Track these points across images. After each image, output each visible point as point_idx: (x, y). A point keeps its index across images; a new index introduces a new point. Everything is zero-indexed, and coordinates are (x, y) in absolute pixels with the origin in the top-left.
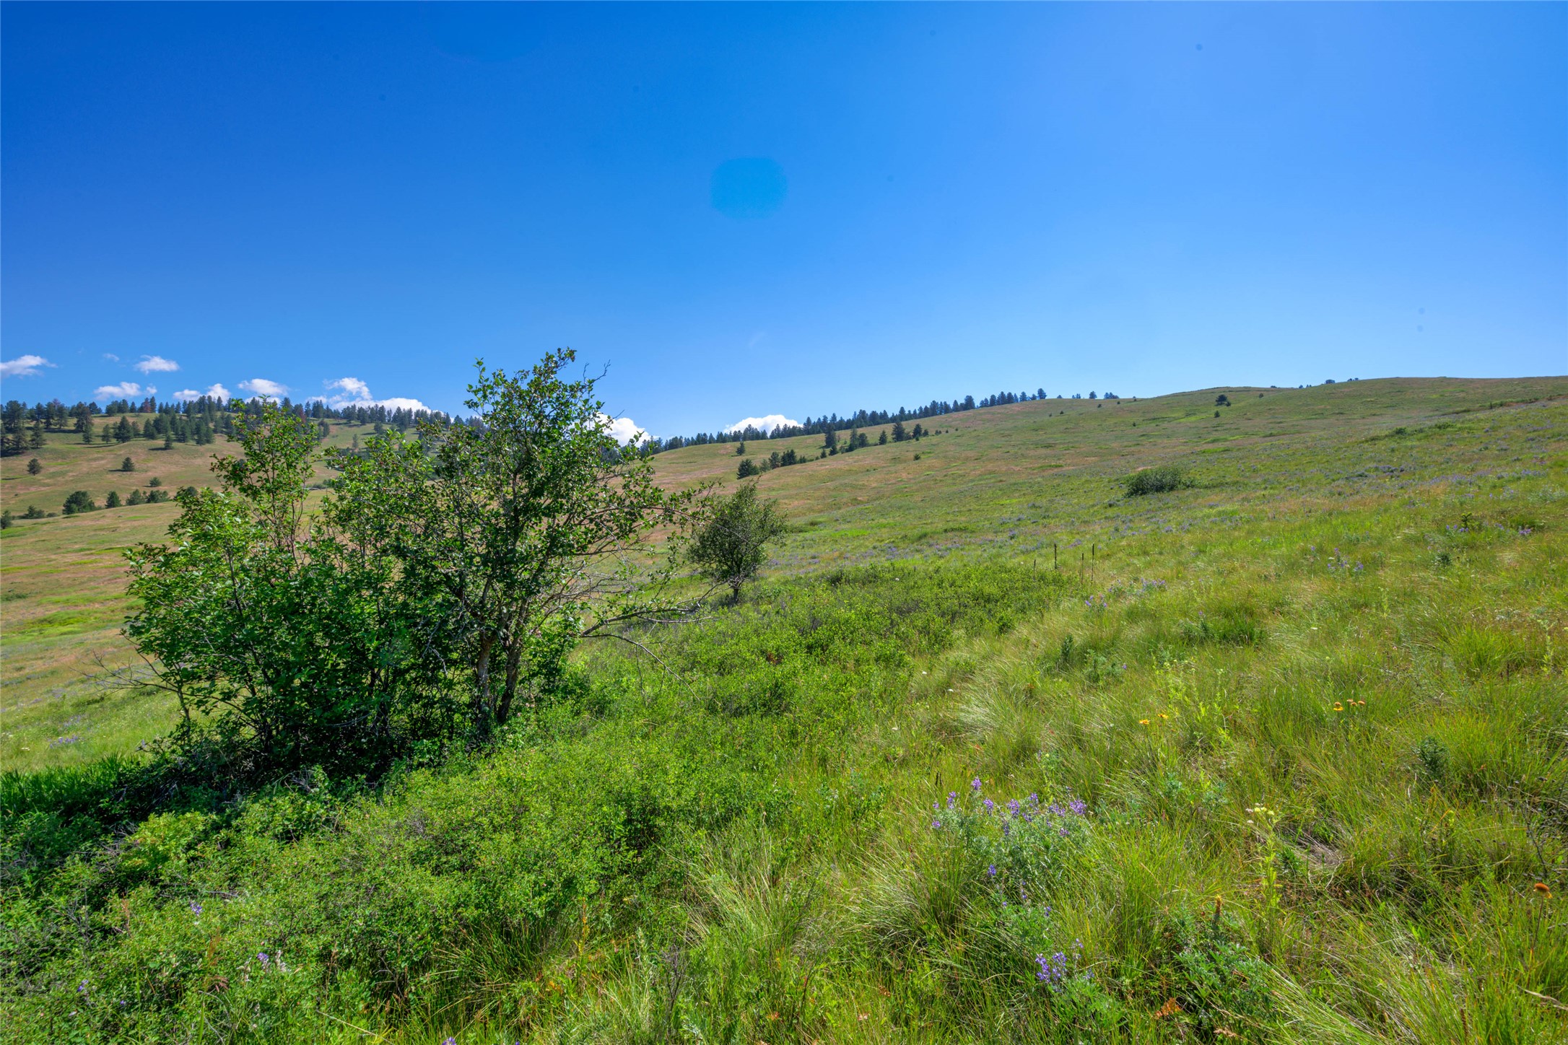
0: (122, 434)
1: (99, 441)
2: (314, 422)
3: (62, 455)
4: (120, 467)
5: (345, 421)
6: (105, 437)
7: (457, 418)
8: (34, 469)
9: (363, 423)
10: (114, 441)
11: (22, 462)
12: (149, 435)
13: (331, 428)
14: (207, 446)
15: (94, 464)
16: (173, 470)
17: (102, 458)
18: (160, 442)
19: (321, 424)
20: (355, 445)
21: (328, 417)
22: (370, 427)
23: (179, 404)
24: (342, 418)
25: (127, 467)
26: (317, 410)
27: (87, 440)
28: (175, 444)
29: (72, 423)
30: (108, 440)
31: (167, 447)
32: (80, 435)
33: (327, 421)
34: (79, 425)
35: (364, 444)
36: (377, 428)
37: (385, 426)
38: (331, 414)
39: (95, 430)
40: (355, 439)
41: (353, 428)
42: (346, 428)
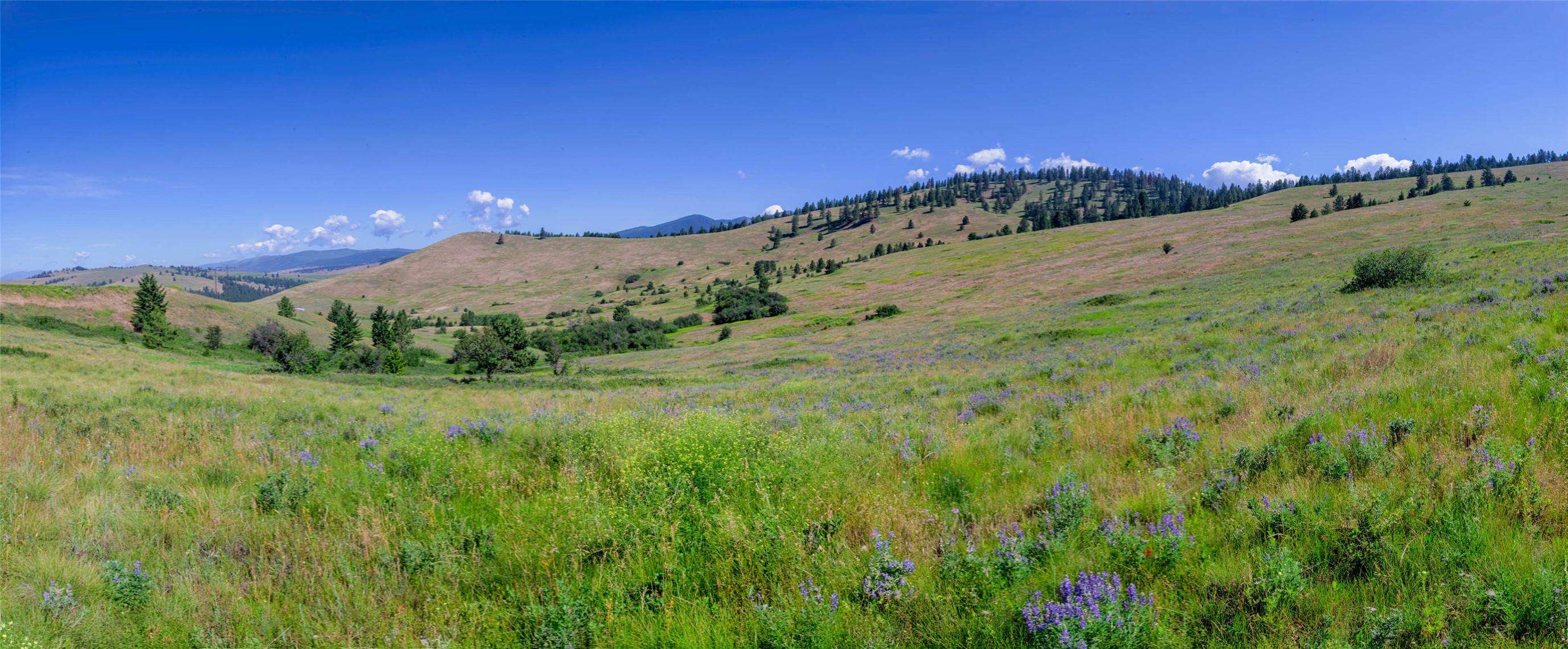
0: (913, 204)
1: (902, 210)
2: (1018, 183)
3: (886, 220)
4: (907, 226)
5: (1037, 181)
6: (905, 207)
8: (873, 230)
9: (1049, 180)
10: (908, 209)
11: (867, 227)
12: (925, 204)
13: (1029, 188)
14: (952, 208)
15: (898, 225)
16: (929, 226)
17: (901, 221)
18: (928, 208)
19: (1022, 185)
20: (1041, 199)
21: (1027, 178)
22: (1053, 184)
23: (945, 180)
25: (911, 226)
26: (1022, 175)
27: (898, 209)
28: (935, 209)
29: (893, 199)
31: (931, 211)
32: (895, 207)
33: (1026, 182)
34: (896, 201)
35: (1046, 198)
36: (1057, 184)
37: (1063, 183)
38: (1030, 176)
39: (902, 203)
40: (1041, 194)
41: (1043, 186)
42: (1037, 186)
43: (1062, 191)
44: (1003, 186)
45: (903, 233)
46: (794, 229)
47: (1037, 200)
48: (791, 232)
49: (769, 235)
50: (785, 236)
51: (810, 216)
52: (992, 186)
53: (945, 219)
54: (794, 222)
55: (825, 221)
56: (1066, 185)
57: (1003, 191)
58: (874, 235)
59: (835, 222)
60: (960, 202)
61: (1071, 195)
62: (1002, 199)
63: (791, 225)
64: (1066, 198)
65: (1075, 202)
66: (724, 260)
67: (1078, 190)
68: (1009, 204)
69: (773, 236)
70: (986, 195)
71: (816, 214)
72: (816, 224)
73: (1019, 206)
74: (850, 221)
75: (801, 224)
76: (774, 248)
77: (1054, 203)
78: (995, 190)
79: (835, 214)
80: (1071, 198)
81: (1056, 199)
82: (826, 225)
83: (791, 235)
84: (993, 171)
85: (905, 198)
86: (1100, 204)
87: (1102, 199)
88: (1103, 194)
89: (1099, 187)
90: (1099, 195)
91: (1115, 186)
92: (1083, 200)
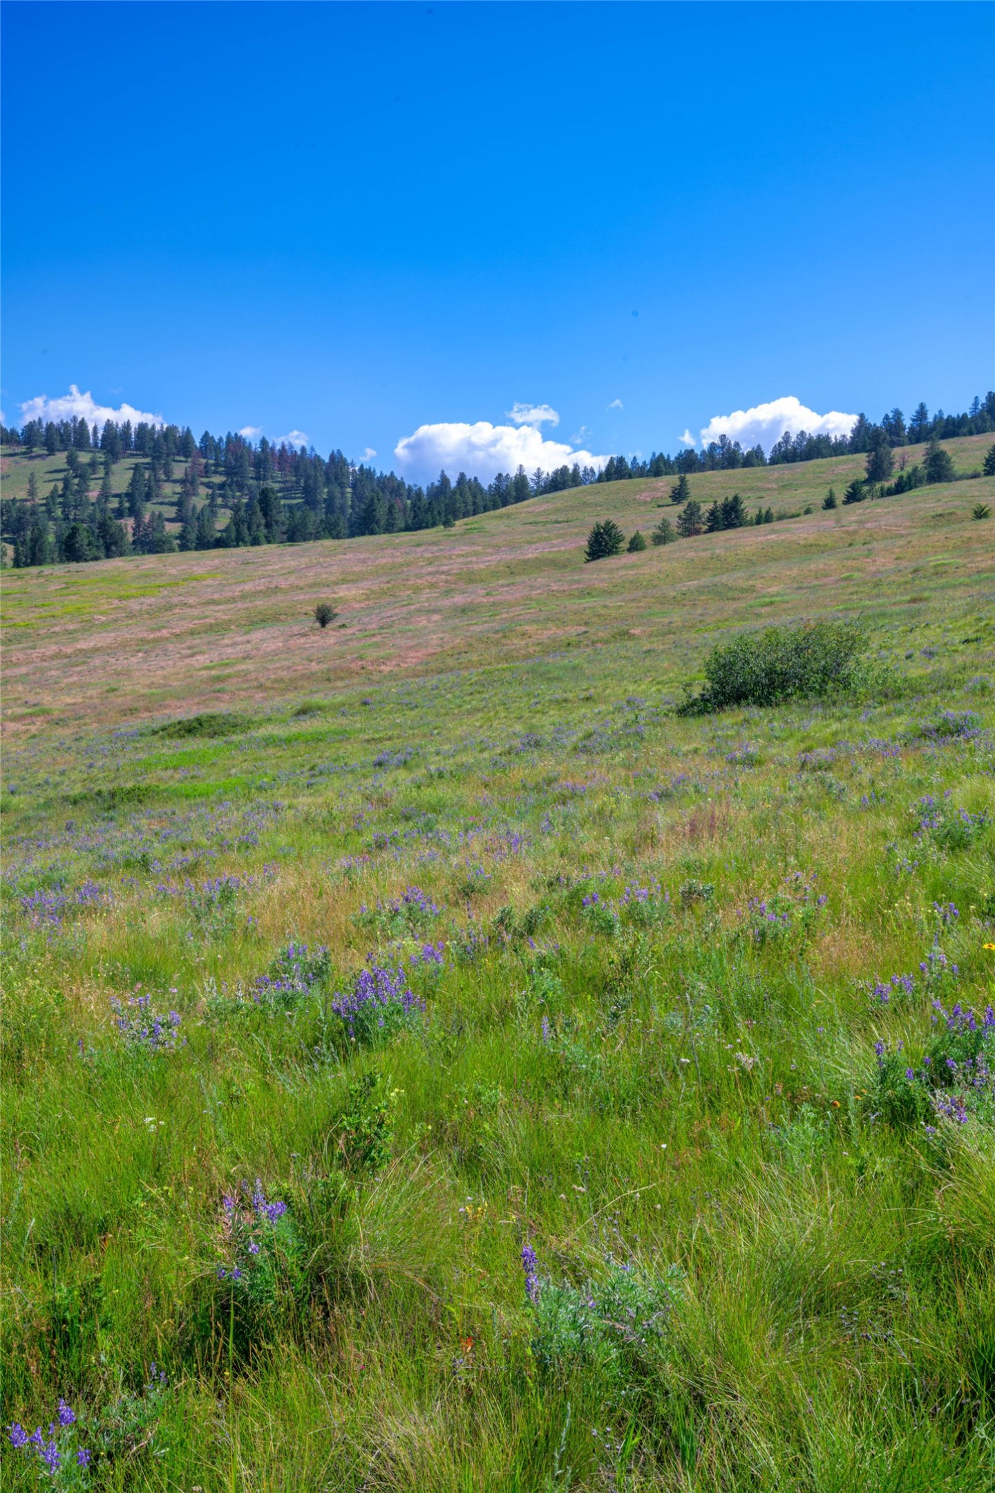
5: (23, 449)
9: (52, 451)
20: (32, 492)
22: (60, 459)
24: (19, 443)
35: (44, 490)
36: (71, 461)
37: (84, 458)
40: (32, 481)
41: (37, 462)
42: (25, 462)
43: (83, 477)
47: (22, 495)
56: (93, 465)
61: (105, 487)
64: (93, 495)
65: (114, 504)
67: (121, 478)
77: (64, 505)
80: (105, 495)
81: (68, 496)
86: (171, 512)
87: (175, 499)
88: (178, 489)
89: (168, 473)
90: (170, 490)
91: (206, 472)
92: (132, 501)
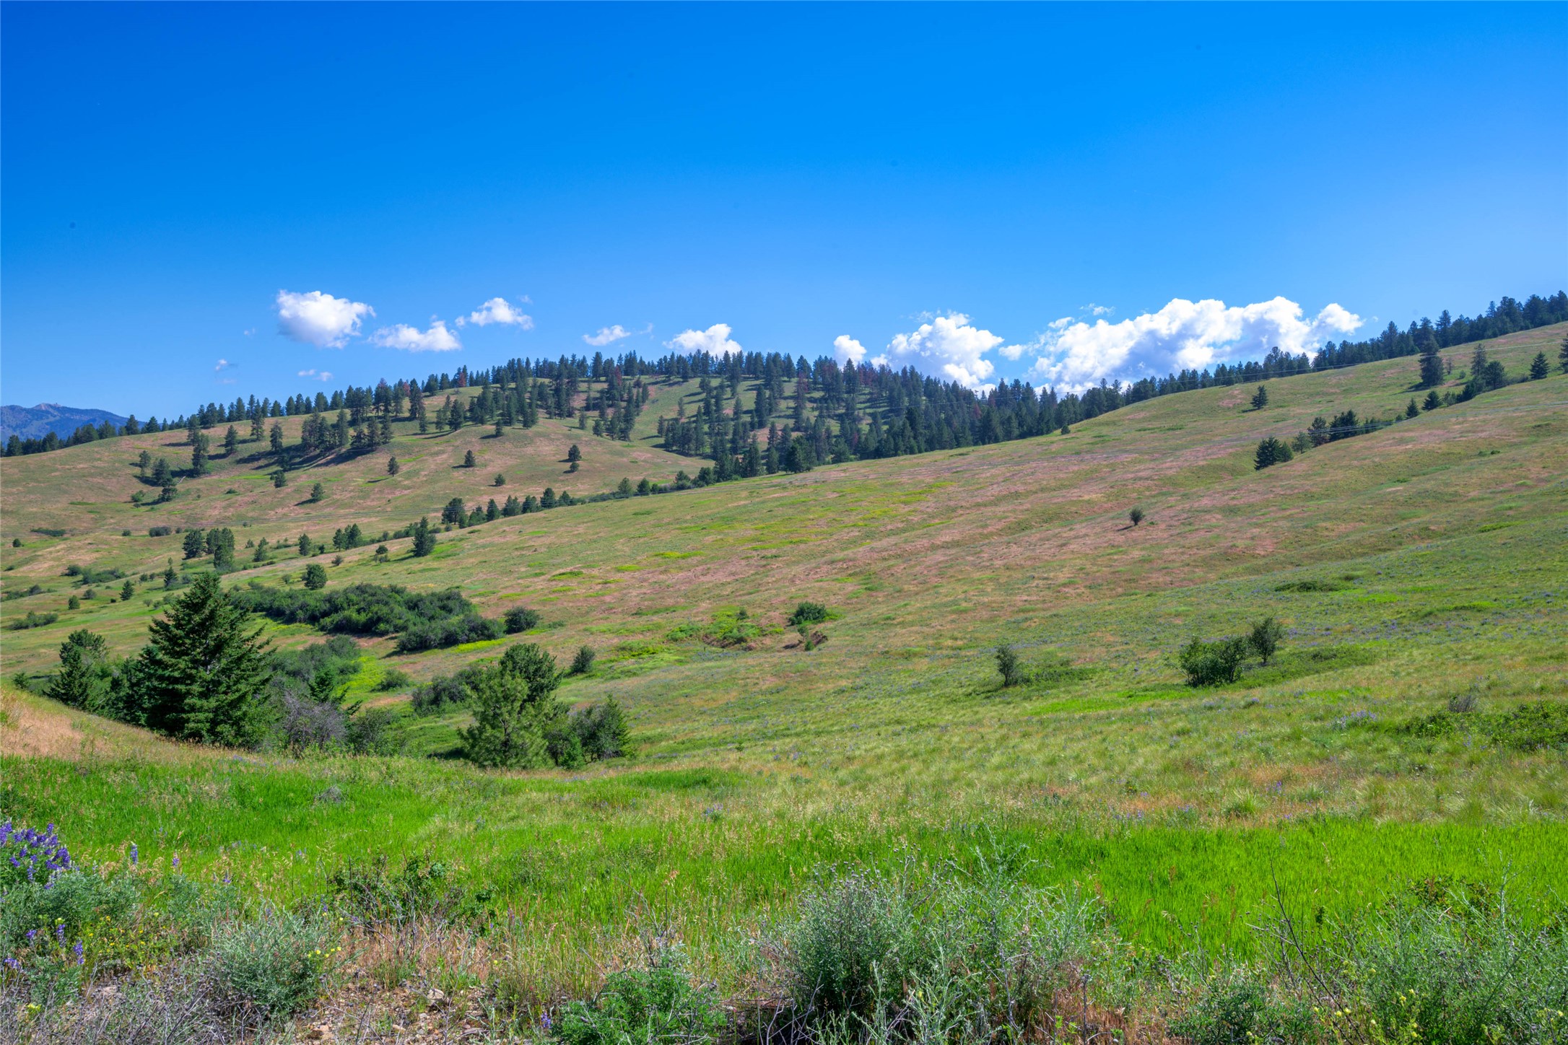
0: (454, 419)
1: (432, 429)
2: (630, 380)
3: (407, 450)
4: (462, 463)
5: (662, 378)
6: (439, 424)
7: (802, 361)
8: (393, 468)
9: (686, 378)
10: (447, 428)
11: (379, 460)
12: (477, 418)
13: (652, 389)
14: (534, 429)
15: (440, 459)
16: (510, 463)
17: (443, 452)
18: (490, 428)
19: (638, 384)
20: (681, 413)
21: (642, 373)
22: (694, 383)
23: (488, 372)
24: (659, 374)
25: (469, 462)
26: (631, 365)
27: (423, 428)
28: (506, 429)
29: (406, 404)
30: (441, 428)
31: (498, 434)
32: (416, 423)
33: (645, 379)
34: (413, 411)
35: (691, 410)
36: (704, 386)
37: (715, 382)
38: (646, 369)
39: (431, 416)
40: (680, 404)
41: (675, 387)
42: (667, 388)
43: (716, 398)
44: (605, 386)
45: (459, 474)
46: (197, 458)
47: (672, 415)
48: (189, 465)
49: (137, 471)
50: (180, 473)
51: (231, 434)
52: (583, 386)
53: (530, 450)
54: (195, 441)
55: (266, 445)
56: (721, 387)
57: (609, 397)
58: (397, 477)
59: (289, 449)
60: (541, 415)
61: (738, 405)
62: (610, 412)
63: (189, 451)
64: (728, 411)
65: (746, 419)
66: (45, 526)
67: (747, 397)
68: (628, 419)
69: (149, 473)
70: (578, 402)
71: (243, 429)
72: (244, 450)
73: (646, 422)
74: (330, 448)
75: (212, 450)
76: (163, 499)
77: (708, 422)
78: (594, 395)
79: (293, 430)
80: (737, 412)
81: (710, 411)
82: (270, 454)
83: (192, 474)
84: (579, 357)
85: (433, 404)
86: (791, 422)
87: (790, 412)
88: (792, 404)
89: (781, 391)
90: (785, 405)
91: (809, 390)
92: (760, 415)
